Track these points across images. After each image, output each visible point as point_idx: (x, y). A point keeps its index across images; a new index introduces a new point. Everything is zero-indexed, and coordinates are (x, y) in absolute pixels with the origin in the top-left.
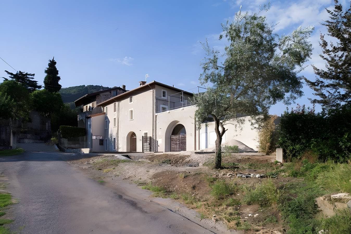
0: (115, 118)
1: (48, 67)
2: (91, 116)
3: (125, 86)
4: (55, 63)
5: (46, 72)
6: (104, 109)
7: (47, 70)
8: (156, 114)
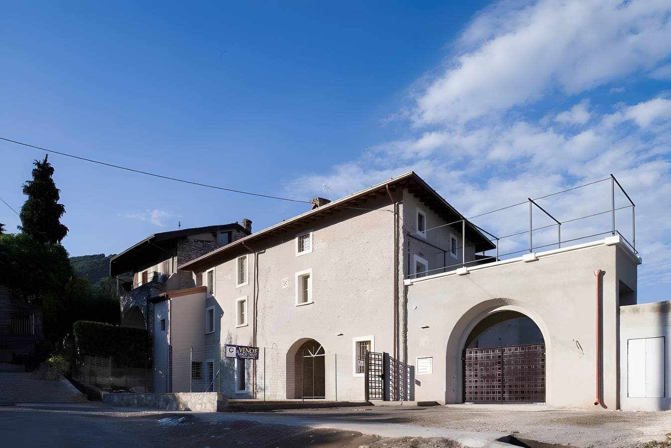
0: (242, 302)
1: (33, 180)
2: (167, 296)
3: (251, 222)
4: (51, 170)
5: (27, 190)
6: (200, 278)
7: (28, 185)
8: (407, 282)
